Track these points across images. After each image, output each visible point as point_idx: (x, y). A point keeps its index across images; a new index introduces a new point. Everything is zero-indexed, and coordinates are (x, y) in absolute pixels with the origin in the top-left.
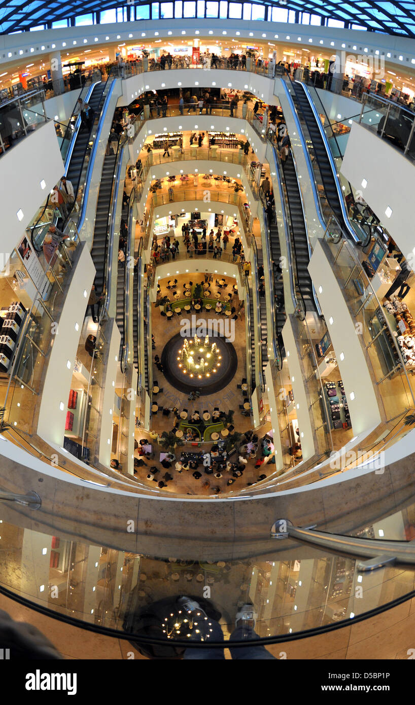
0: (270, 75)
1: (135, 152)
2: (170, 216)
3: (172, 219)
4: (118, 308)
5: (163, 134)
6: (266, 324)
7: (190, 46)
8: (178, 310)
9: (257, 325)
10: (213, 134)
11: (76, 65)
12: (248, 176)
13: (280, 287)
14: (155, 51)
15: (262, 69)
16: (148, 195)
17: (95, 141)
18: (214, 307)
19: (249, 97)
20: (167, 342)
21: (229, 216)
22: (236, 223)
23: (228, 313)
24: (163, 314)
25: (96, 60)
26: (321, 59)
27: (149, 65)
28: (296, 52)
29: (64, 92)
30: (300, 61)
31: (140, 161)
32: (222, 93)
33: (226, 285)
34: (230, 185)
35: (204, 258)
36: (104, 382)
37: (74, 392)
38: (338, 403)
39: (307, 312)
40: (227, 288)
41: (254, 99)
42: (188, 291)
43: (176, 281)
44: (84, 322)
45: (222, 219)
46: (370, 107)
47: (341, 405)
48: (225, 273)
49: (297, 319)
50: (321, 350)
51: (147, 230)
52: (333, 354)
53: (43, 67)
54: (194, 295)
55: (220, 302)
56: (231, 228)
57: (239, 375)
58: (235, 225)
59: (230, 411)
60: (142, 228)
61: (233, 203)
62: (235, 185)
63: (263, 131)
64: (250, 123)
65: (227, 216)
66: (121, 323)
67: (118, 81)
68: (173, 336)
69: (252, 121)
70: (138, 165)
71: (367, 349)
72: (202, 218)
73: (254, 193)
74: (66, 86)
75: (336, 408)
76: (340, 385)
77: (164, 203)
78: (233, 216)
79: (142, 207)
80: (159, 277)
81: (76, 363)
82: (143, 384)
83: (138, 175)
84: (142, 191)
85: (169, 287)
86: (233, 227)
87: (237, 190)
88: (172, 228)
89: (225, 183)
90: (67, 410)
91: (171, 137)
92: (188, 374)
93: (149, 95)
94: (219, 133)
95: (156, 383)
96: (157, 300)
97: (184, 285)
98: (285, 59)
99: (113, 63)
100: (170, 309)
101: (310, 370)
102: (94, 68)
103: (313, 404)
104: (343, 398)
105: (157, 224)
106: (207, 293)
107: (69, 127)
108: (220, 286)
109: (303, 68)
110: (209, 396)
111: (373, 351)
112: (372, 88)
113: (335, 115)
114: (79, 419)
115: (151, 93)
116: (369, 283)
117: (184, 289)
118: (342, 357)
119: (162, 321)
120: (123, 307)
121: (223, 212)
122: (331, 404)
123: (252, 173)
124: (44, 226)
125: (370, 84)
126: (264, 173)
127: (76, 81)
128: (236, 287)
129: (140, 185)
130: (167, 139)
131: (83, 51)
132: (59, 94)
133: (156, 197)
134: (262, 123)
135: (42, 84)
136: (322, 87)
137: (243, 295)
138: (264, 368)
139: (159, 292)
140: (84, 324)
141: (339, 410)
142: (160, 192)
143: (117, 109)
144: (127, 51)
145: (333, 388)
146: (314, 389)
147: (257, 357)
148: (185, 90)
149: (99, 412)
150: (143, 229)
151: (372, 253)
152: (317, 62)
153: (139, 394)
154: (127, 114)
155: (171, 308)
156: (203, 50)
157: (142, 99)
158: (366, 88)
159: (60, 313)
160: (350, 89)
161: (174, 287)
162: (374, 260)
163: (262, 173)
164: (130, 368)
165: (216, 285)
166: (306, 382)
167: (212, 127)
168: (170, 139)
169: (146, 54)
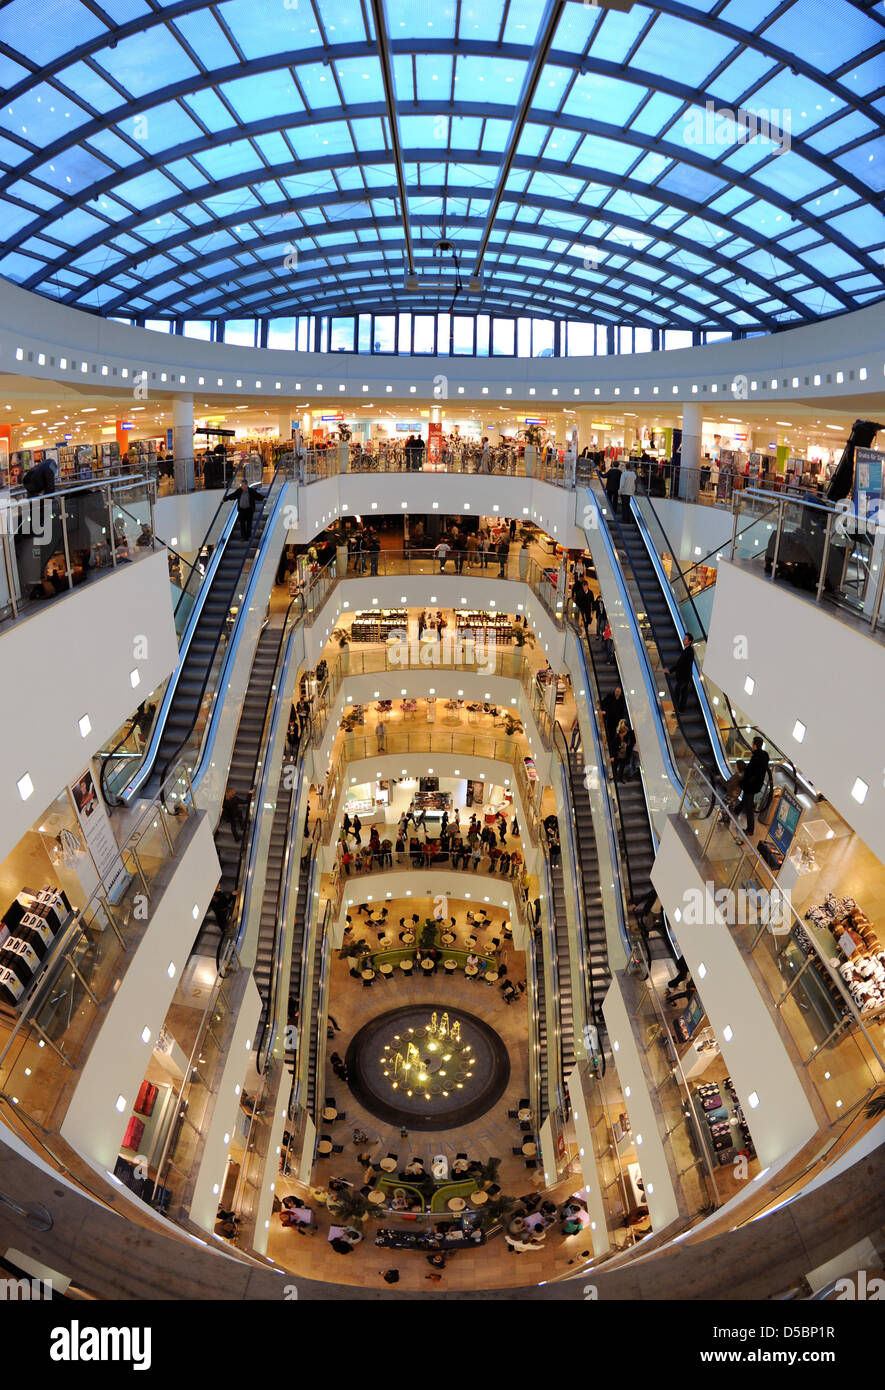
0: (568, 482)
1: (315, 644)
2: (378, 783)
3: (382, 788)
4: (260, 951)
5: (370, 612)
6: (569, 996)
7: (425, 419)
8: (386, 969)
9: (551, 998)
10: (465, 614)
11: (218, 434)
12: (532, 701)
13: (596, 912)
14: (362, 427)
15: (555, 470)
16: (335, 736)
17: (242, 607)
18: (462, 965)
19: (532, 532)
20: (360, 1027)
21: (495, 784)
22: (509, 798)
23: (492, 977)
24: (355, 973)
25: (257, 430)
26: (658, 430)
27: (351, 457)
28: (613, 421)
29: (193, 490)
30: (622, 440)
31: (324, 664)
32: (482, 525)
33: (487, 923)
34: (498, 720)
35: (443, 868)
36: (218, 1082)
37: (150, 1086)
38: (727, 1118)
39: (652, 962)
40: (490, 928)
41: (542, 535)
42: (408, 932)
43: (385, 912)
44: (187, 964)
45: (482, 791)
46: (753, 516)
47: (733, 1121)
48: (487, 899)
49: (635, 977)
50: (685, 1030)
51: (330, 807)
52: (711, 1032)
53: (161, 419)
54: (421, 941)
55: (474, 956)
56: (500, 809)
57: (512, 1094)
58: (507, 802)
59: (491, 1159)
60: (321, 800)
61: (505, 758)
62: (506, 721)
63: (560, 605)
64: (534, 590)
65: (491, 786)
66: (265, 981)
67: (291, 487)
68: (374, 1016)
69: (537, 585)
70: (321, 672)
71: (778, 1007)
72: (442, 790)
73: (543, 736)
74: (197, 476)
75: (722, 1129)
76: (728, 1086)
77: (368, 754)
78: (503, 785)
79: (325, 757)
80: (351, 902)
81: (162, 1035)
82: (303, 1099)
83: (319, 692)
84: (326, 726)
85: (370, 923)
86: (503, 807)
87: (510, 732)
88: (381, 806)
89: (489, 718)
90: (132, 1113)
91: (385, 618)
92: (402, 1090)
93: (348, 525)
94: (476, 613)
95: (330, 1102)
96: (344, 946)
97: (402, 921)
98: (595, 441)
99: (285, 445)
100: (369, 965)
101: (662, 1070)
102: (252, 448)
103: (672, 1131)
104: (736, 1108)
105: (353, 796)
106: (449, 938)
107: (194, 568)
108: (476, 924)
109: (627, 459)
110: (446, 1133)
111: (790, 1008)
112: (753, 471)
113: (690, 550)
114: (156, 1136)
115: (352, 519)
116: (774, 883)
117: (402, 929)
118: (728, 1034)
119: (353, 986)
120: (272, 952)
121: (482, 776)
122: (711, 1124)
123: (540, 694)
124: (129, 760)
125: (749, 463)
126: (562, 693)
127: (215, 470)
128: (508, 926)
129: (322, 712)
130: (378, 622)
131: (233, 405)
132: (184, 492)
133: (352, 740)
134: (555, 587)
135: (155, 461)
136: (661, 494)
137: (522, 939)
138: (566, 1079)
139: (348, 930)
140: (187, 969)
141: (729, 1131)
142: (361, 732)
143: (287, 547)
144: (312, 420)
145: (714, 1094)
146: (673, 1103)
147: (553, 1058)
148: (415, 518)
149: (200, 1134)
150: (324, 804)
151: (776, 821)
152: (652, 436)
153: (293, 1117)
154: (305, 562)
155: (373, 964)
156: (447, 429)
157: (335, 531)
158: (742, 474)
159: (141, 936)
160: (714, 485)
161: (381, 922)
162: (780, 833)
163: (558, 693)
164: (277, 1068)
165: (468, 923)
166: (655, 1092)
167: (464, 601)
168: (384, 623)
169: (345, 433)
